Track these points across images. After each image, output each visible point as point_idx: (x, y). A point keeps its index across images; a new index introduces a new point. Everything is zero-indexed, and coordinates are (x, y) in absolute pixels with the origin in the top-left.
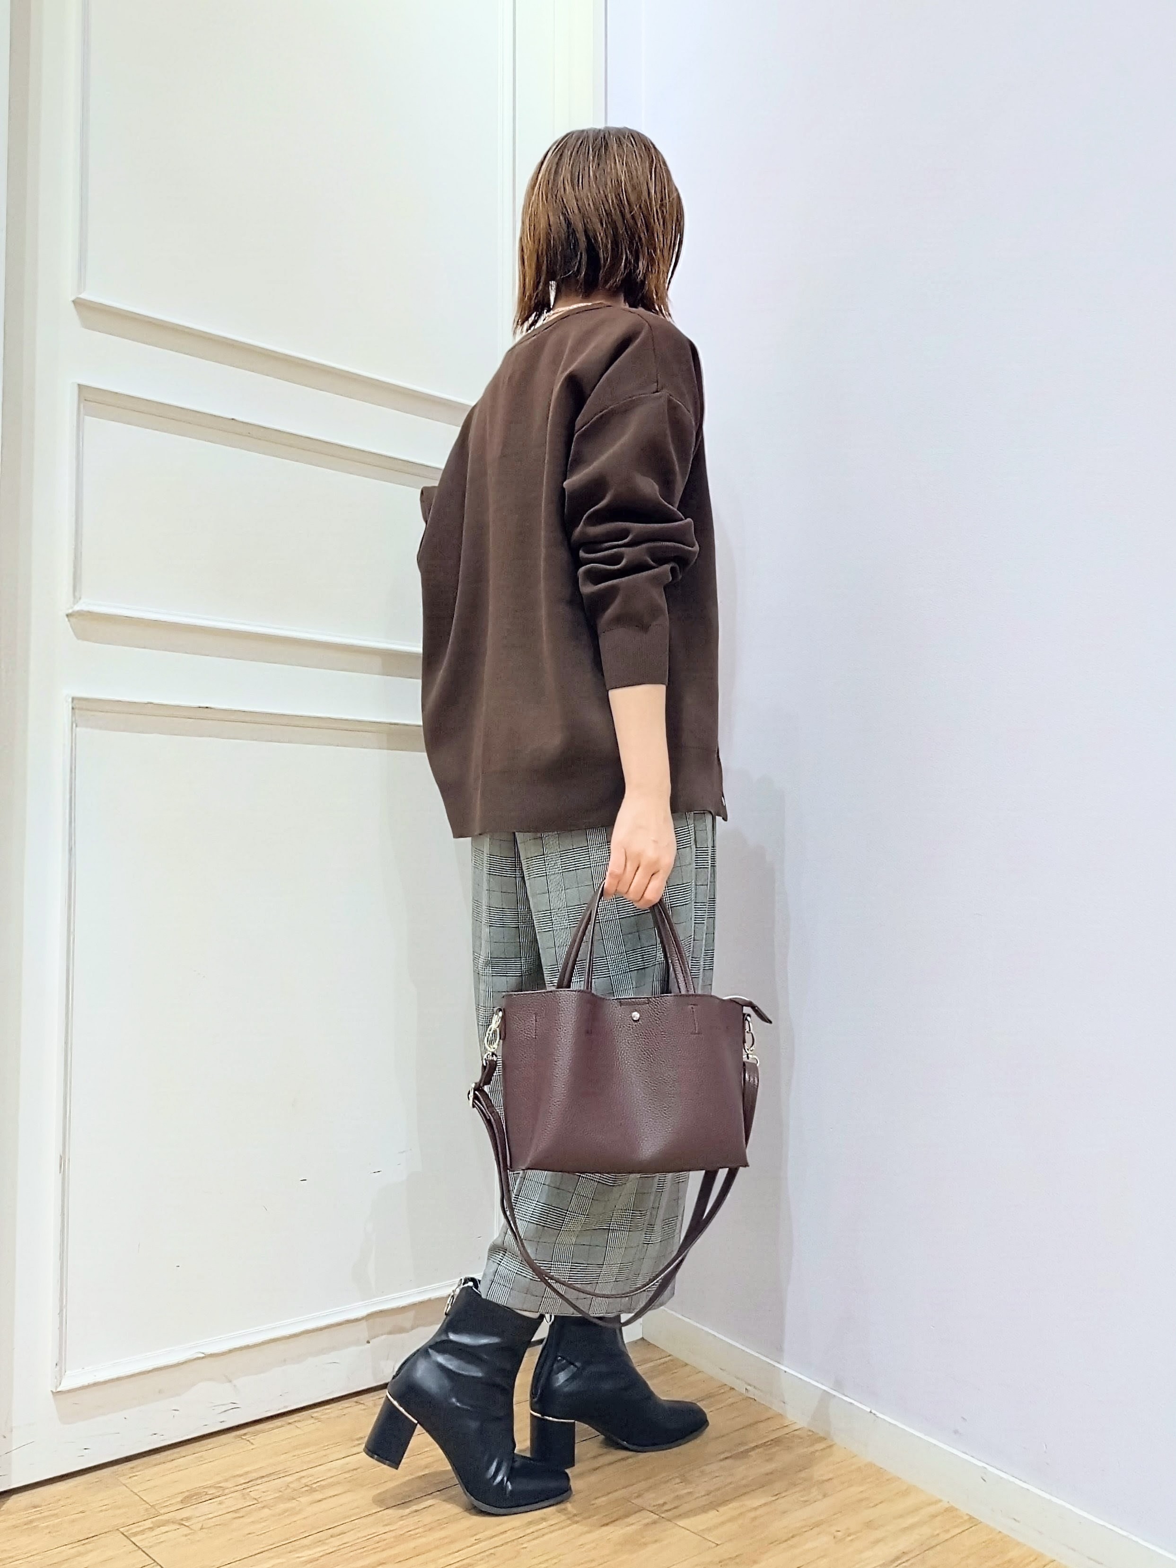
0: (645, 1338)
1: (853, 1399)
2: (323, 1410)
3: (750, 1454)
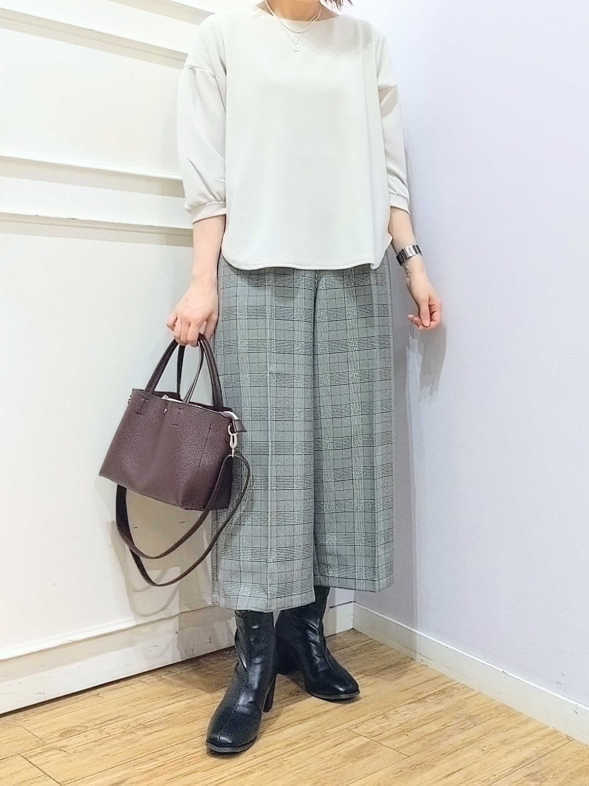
0: (354, 628)
1: (491, 664)
2: (148, 677)
3: (426, 700)
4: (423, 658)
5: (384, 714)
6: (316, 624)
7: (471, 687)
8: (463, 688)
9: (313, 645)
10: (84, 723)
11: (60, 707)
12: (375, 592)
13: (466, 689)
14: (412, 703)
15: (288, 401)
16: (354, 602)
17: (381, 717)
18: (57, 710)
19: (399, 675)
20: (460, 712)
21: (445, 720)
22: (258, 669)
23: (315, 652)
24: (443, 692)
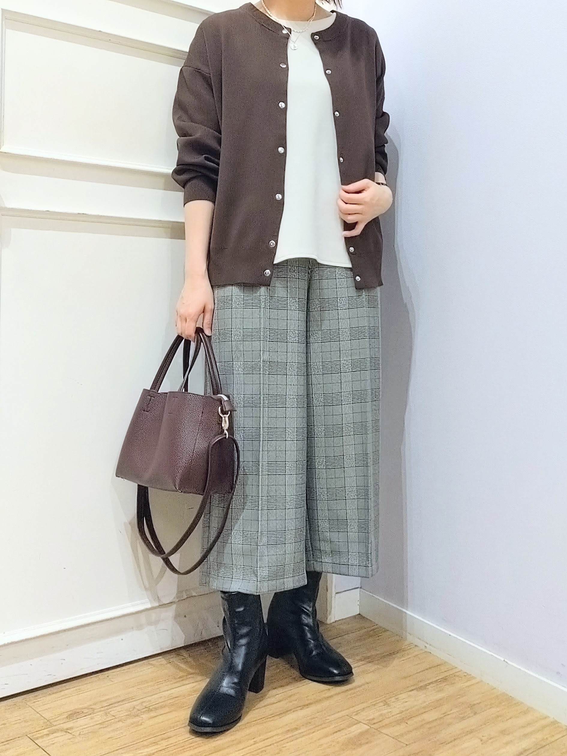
0: (361, 614)
1: (492, 652)
3: (428, 687)
4: (426, 645)
5: (385, 701)
6: (310, 607)
7: (473, 675)
8: (465, 675)
9: (307, 628)
10: (91, 705)
11: (69, 689)
12: (368, 578)
13: (468, 677)
14: (413, 690)
15: (280, 388)
16: (361, 588)
17: (382, 704)
18: (66, 691)
19: (402, 662)
20: (461, 700)
21: (445, 708)
22: (242, 651)
23: (309, 635)
24: (445, 679)
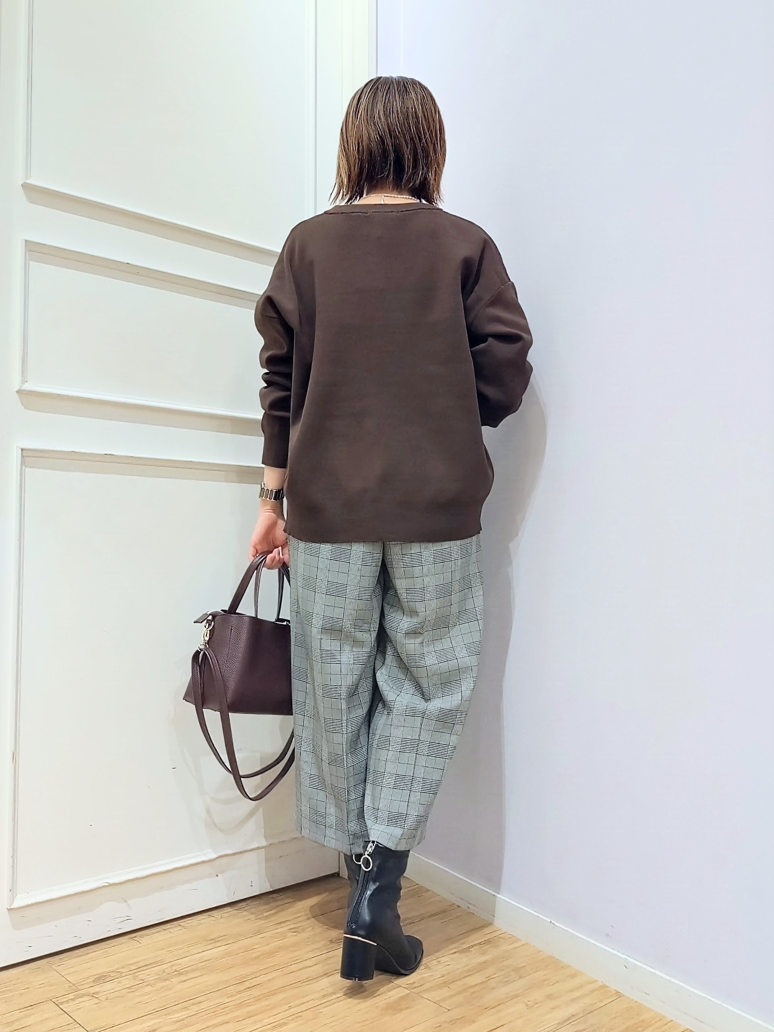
2: (187, 921)
3: (470, 949)
4: (470, 906)
5: (426, 964)
7: (518, 937)
8: (510, 938)
10: (118, 969)
18: (92, 954)
20: (505, 963)
21: (489, 972)
24: (489, 941)
